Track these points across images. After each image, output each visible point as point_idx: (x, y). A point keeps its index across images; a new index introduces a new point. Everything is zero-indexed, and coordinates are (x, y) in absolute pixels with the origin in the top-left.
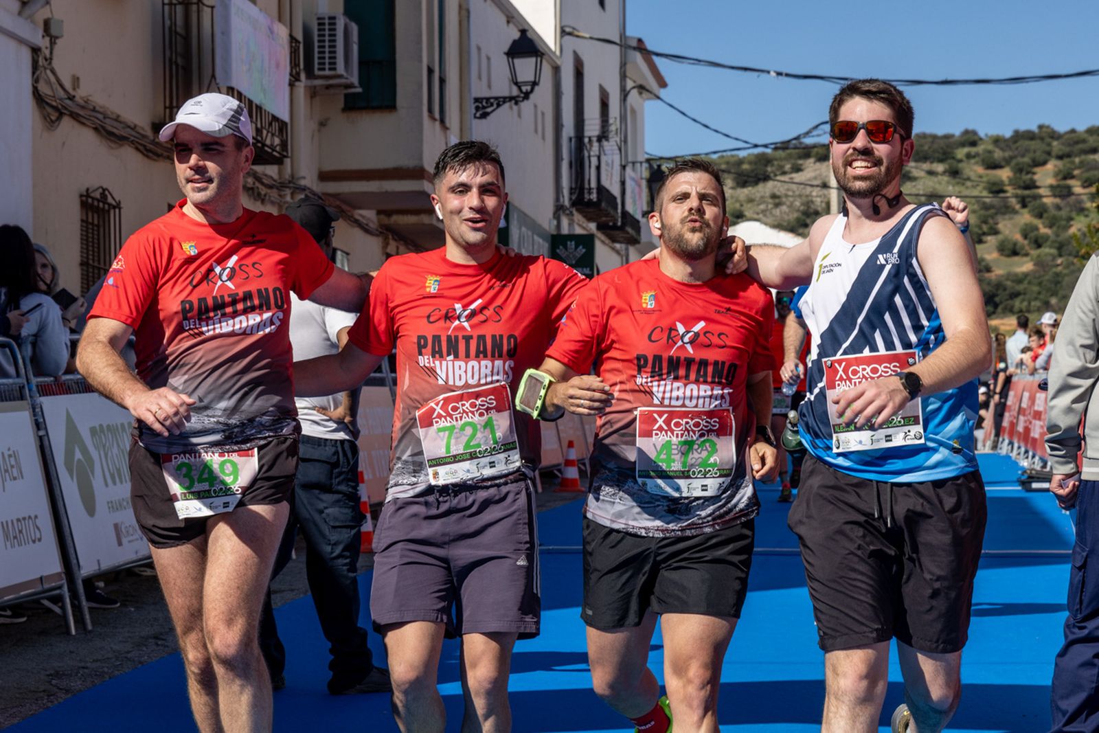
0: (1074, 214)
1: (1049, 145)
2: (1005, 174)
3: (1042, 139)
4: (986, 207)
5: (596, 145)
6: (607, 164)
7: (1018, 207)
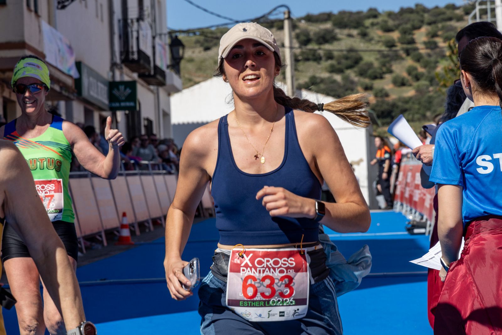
0: (439, 59)
1: (422, 16)
2: (395, 35)
3: (417, 12)
4: (384, 56)
5: (136, 24)
6: (143, 36)
7: (404, 55)
